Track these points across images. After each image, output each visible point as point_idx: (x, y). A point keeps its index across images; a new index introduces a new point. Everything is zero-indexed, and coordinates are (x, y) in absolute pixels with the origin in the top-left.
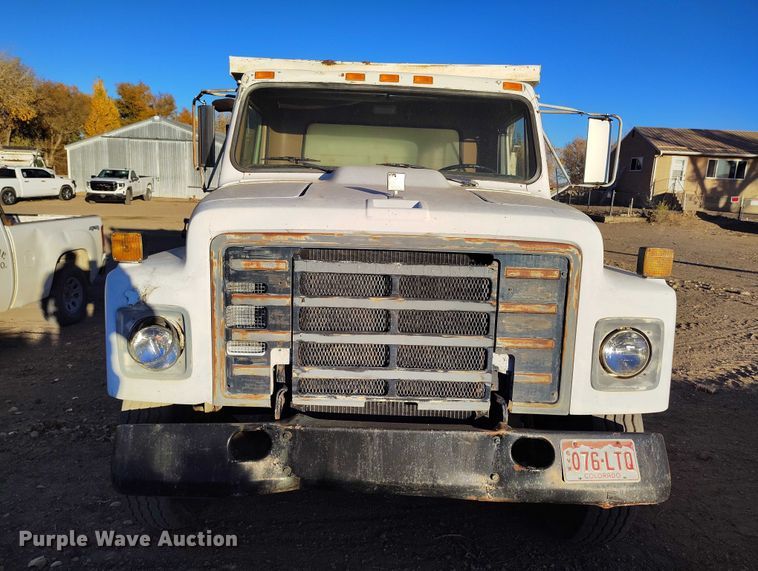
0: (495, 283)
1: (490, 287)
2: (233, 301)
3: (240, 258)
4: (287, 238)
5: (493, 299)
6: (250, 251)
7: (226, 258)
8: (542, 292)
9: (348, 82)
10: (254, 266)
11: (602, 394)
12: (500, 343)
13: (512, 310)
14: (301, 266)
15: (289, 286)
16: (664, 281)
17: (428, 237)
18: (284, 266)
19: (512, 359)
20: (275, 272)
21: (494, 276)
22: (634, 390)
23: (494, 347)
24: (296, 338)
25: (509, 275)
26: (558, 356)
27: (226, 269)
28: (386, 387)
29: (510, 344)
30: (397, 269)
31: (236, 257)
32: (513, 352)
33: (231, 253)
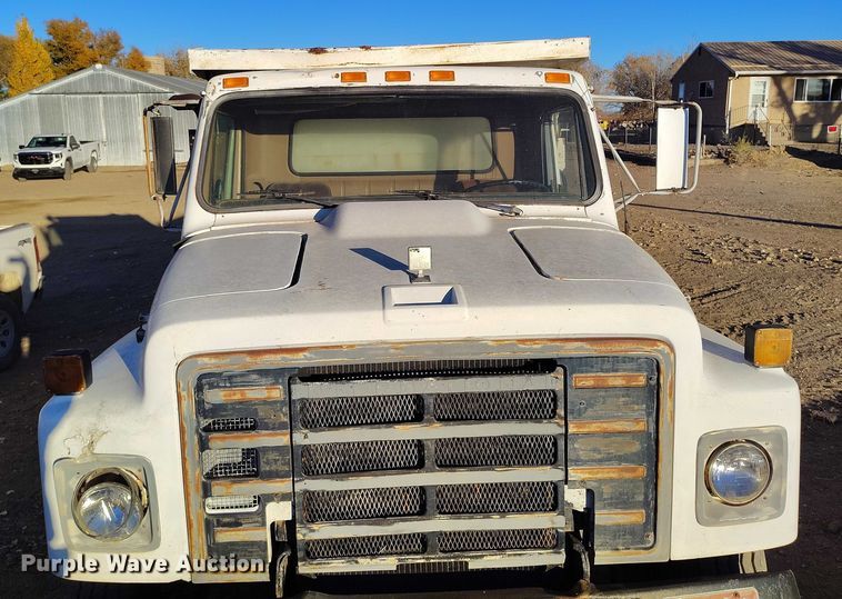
0: (561, 396)
1: (555, 400)
2: (211, 444)
3: (218, 387)
4: (279, 357)
5: (560, 417)
6: (230, 377)
7: (199, 388)
8: (626, 404)
9: (345, 85)
10: (237, 397)
11: (712, 531)
12: (574, 474)
13: (586, 430)
14: (302, 391)
15: (287, 420)
16: (782, 369)
17: (469, 342)
18: (277, 393)
19: (590, 494)
20: (265, 402)
21: (559, 387)
22: (752, 521)
23: (566, 481)
24: (300, 487)
25: (580, 384)
26: (652, 486)
27: (200, 403)
28: (424, 542)
29: (587, 476)
30: (429, 386)
31: (212, 386)
32: (591, 485)
33: (204, 382)
